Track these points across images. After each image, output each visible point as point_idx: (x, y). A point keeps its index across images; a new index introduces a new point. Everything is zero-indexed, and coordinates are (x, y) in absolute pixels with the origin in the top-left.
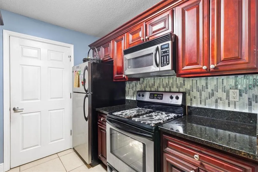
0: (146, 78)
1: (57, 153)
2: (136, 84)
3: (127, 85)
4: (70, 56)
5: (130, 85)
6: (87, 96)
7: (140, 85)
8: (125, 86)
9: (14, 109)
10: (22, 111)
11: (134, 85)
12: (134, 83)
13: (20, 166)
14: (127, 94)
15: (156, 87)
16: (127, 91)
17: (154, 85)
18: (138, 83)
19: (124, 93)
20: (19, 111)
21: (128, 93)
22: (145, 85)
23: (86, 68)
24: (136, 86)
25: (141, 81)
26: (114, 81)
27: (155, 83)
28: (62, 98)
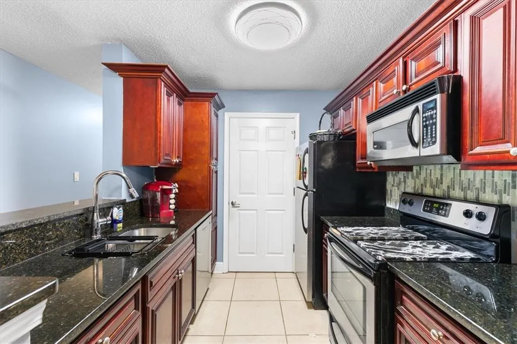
0: (425, 167)
1: (275, 272)
2: (405, 177)
3: (390, 178)
4: (295, 132)
5: (394, 179)
6: (306, 195)
7: (413, 181)
8: (385, 180)
9: (232, 203)
10: (239, 207)
11: (402, 180)
12: (401, 174)
13: (236, 272)
14: (389, 196)
15: (444, 186)
16: (389, 192)
17: (442, 183)
18: (410, 177)
19: (382, 194)
20: (236, 206)
21: (391, 195)
22: (422, 182)
23: (306, 152)
24: (405, 181)
25: (415, 171)
26: (358, 170)
27: (444, 179)
28: (282, 194)
